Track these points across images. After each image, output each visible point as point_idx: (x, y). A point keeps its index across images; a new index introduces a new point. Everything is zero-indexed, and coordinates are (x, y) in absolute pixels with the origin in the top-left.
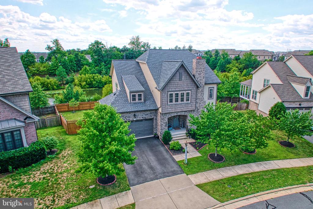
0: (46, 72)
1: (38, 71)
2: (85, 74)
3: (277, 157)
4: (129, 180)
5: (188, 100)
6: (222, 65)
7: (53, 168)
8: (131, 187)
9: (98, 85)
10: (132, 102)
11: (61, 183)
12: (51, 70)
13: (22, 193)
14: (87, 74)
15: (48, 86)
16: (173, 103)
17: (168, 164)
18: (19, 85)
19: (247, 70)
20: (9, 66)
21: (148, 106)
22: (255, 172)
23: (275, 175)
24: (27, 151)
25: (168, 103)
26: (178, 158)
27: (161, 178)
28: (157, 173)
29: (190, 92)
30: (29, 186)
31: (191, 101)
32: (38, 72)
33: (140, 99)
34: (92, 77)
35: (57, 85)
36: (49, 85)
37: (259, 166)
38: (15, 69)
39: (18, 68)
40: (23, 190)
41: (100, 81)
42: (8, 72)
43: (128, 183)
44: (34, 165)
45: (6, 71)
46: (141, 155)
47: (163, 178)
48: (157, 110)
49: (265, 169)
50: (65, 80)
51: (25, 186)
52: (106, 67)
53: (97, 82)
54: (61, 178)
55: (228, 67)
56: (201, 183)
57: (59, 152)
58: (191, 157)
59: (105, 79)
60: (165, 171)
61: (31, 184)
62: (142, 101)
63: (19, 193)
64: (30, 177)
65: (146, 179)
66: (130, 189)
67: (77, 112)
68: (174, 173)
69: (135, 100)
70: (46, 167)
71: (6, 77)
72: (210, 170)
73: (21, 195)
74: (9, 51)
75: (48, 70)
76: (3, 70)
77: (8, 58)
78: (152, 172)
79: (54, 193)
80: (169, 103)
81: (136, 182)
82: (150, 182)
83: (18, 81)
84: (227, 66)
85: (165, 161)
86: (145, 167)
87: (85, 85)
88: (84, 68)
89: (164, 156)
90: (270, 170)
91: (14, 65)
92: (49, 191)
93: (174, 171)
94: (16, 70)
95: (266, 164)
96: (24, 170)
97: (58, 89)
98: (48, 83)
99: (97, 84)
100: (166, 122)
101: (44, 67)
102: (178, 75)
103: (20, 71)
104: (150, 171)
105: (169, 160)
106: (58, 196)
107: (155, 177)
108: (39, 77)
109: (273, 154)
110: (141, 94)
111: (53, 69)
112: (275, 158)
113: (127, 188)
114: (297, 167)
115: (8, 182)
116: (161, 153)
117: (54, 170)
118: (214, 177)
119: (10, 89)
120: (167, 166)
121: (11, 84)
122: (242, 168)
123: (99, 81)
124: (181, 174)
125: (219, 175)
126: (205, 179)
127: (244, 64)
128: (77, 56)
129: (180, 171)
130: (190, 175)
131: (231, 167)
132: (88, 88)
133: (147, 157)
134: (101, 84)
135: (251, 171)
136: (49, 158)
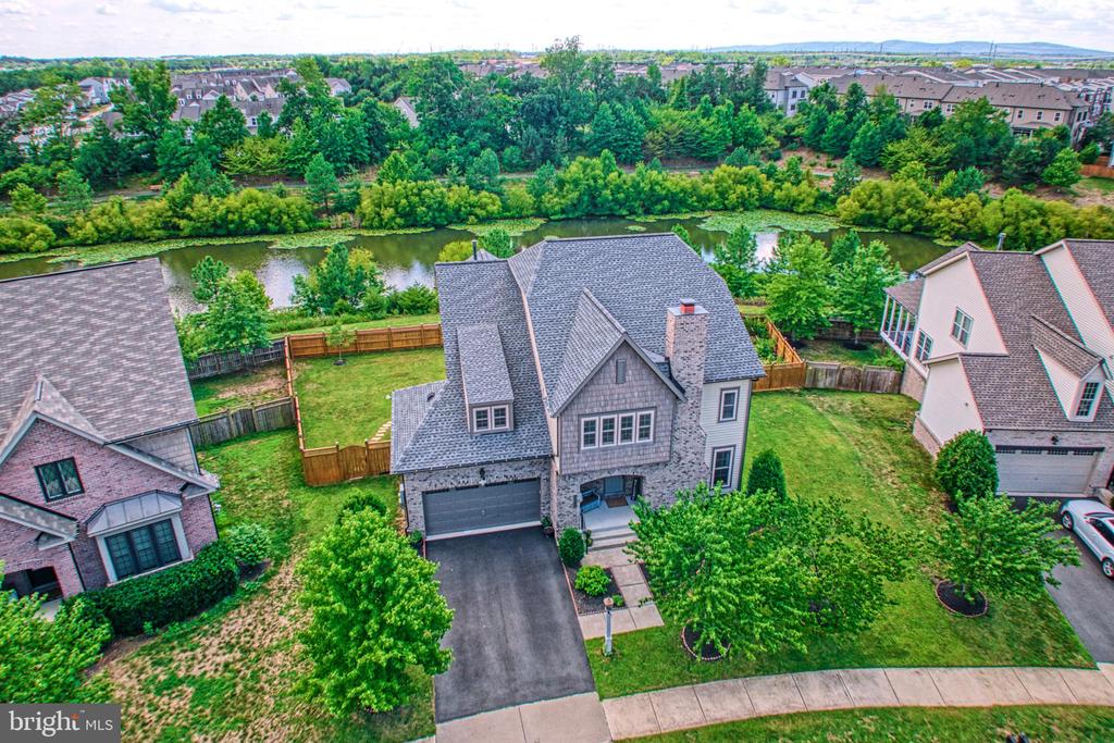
0: (275, 168)
1: (252, 164)
2: (394, 183)
3: (905, 654)
4: (437, 699)
5: (644, 434)
6: (870, 144)
7: (251, 628)
8: (438, 726)
9: (434, 218)
10: (475, 430)
11: (267, 688)
12: (290, 162)
13: (171, 715)
14: (399, 181)
15: (280, 221)
16: (597, 446)
17: (557, 651)
18: (165, 402)
19: (961, 172)
20: (139, 335)
21: (524, 442)
22: (808, 714)
23: (868, 733)
24: (187, 583)
25: (579, 447)
26: (593, 625)
27: (525, 700)
28: (518, 682)
29: (652, 412)
30: (190, 690)
31: (654, 438)
32: (251, 170)
33: (501, 422)
34: (415, 191)
35: (309, 216)
36: (285, 218)
37: (832, 685)
38: (153, 342)
39: (163, 339)
40: (175, 703)
41: (440, 203)
42: (138, 356)
43: (433, 709)
44: (205, 615)
45: (131, 355)
46: (489, 604)
47: (530, 702)
48: (548, 459)
49: (845, 704)
50: (332, 198)
51: (180, 688)
52: (465, 148)
53: (429, 207)
54: (268, 670)
55: (891, 154)
56: (632, 736)
57: (271, 568)
58: (630, 627)
59: (457, 197)
60: (543, 676)
61: (194, 684)
62: (507, 426)
63: (163, 715)
64: (193, 659)
65: (484, 701)
66: (434, 732)
67: (350, 360)
68: (566, 687)
69: (486, 425)
70: (236, 622)
71: (132, 376)
72: (675, 686)
73: (169, 721)
74: (140, 275)
75: (282, 161)
76: (125, 352)
77: (138, 304)
78: (504, 673)
79: (247, 722)
80: (582, 448)
81: (453, 707)
82: (492, 712)
83: (161, 388)
84: (890, 148)
85: (550, 636)
86: (490, 652)
87: (394, 218)
88: (391, 158)
89: (551, 613)
90: (861, 709)
91: (153, 331)
92: (235, 713)
93: (568, 678)
94: (156, 346)
95: (857, 680)
96: (182, 629)
97: (310, 230)
98: (280, 211)
99: (431, 214)
100: (575, 496)
101: (271, 152)
102: (613, 368)
103: (166, 349)
104: (501, 670)
105: (564, 632)
106: (254, 734)
107: (508, 694)
108: (254, 191)
109: (897, 639)
110: (504, 410)
111: (299, 160)
112: (897, 656)
113: (428, 729)
114: (955, 708)
115: (142, 671)
116: (546, 601)
117: (252, 637)
118: (677, 717)
119: (140, 419)
120: (553, 657)
121: (144, 401)
122: (775, 689)
123: (435, 206)
124: (586, 691)
125: (694, 709)
126: (649, 720)
127: (954, 145)
128: (373, 112)
129: (585, 681)
130: (609, 701)
131: (740, 681)
132: (400, 227)
133: (505, 611)
134: (443, 214)
135: (798, 705)
136: (246, 592)
